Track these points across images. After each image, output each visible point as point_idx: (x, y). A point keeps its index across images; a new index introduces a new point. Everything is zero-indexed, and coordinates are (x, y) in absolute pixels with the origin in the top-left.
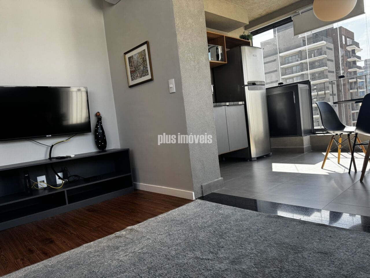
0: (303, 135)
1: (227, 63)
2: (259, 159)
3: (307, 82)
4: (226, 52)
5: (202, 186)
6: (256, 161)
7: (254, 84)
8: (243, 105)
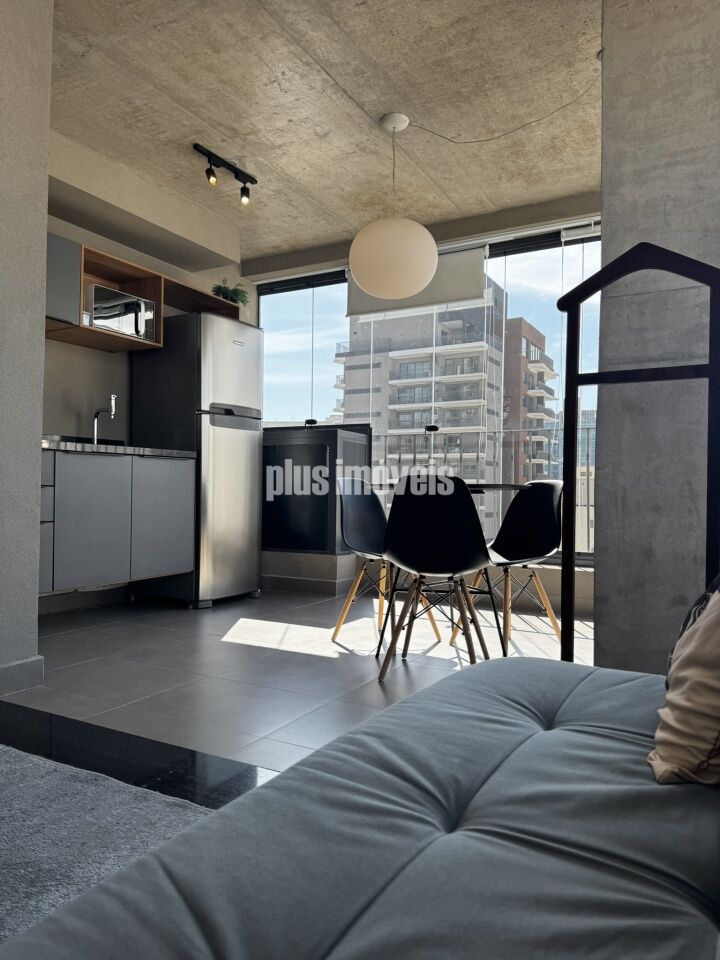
0: (338, 550)
1: (161, 345)
3: (365, 429)
4: (165, 319)
6: (210, 610)
7: (229, 412)
8: (194, 461)
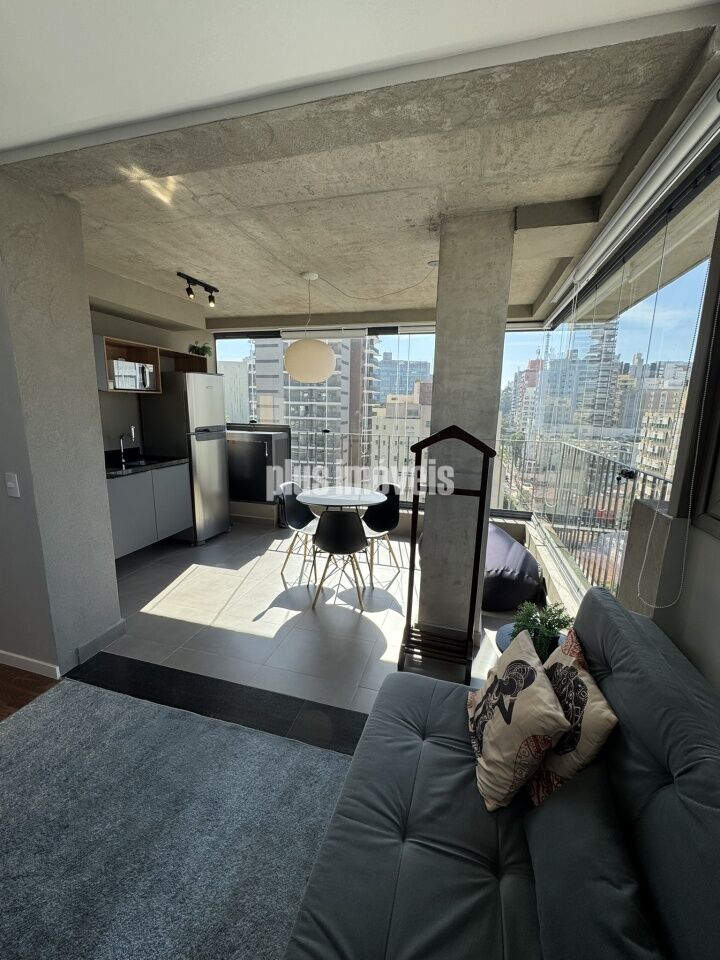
1: (161, 392)
2: (209, 541)
4: (161, 372)
5: (77, 650)
7: (206, 431)
8: (188, 464)
